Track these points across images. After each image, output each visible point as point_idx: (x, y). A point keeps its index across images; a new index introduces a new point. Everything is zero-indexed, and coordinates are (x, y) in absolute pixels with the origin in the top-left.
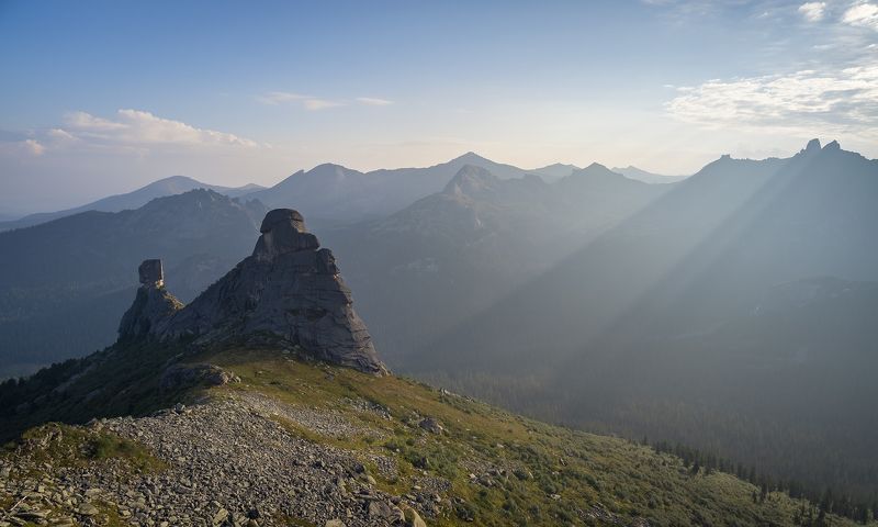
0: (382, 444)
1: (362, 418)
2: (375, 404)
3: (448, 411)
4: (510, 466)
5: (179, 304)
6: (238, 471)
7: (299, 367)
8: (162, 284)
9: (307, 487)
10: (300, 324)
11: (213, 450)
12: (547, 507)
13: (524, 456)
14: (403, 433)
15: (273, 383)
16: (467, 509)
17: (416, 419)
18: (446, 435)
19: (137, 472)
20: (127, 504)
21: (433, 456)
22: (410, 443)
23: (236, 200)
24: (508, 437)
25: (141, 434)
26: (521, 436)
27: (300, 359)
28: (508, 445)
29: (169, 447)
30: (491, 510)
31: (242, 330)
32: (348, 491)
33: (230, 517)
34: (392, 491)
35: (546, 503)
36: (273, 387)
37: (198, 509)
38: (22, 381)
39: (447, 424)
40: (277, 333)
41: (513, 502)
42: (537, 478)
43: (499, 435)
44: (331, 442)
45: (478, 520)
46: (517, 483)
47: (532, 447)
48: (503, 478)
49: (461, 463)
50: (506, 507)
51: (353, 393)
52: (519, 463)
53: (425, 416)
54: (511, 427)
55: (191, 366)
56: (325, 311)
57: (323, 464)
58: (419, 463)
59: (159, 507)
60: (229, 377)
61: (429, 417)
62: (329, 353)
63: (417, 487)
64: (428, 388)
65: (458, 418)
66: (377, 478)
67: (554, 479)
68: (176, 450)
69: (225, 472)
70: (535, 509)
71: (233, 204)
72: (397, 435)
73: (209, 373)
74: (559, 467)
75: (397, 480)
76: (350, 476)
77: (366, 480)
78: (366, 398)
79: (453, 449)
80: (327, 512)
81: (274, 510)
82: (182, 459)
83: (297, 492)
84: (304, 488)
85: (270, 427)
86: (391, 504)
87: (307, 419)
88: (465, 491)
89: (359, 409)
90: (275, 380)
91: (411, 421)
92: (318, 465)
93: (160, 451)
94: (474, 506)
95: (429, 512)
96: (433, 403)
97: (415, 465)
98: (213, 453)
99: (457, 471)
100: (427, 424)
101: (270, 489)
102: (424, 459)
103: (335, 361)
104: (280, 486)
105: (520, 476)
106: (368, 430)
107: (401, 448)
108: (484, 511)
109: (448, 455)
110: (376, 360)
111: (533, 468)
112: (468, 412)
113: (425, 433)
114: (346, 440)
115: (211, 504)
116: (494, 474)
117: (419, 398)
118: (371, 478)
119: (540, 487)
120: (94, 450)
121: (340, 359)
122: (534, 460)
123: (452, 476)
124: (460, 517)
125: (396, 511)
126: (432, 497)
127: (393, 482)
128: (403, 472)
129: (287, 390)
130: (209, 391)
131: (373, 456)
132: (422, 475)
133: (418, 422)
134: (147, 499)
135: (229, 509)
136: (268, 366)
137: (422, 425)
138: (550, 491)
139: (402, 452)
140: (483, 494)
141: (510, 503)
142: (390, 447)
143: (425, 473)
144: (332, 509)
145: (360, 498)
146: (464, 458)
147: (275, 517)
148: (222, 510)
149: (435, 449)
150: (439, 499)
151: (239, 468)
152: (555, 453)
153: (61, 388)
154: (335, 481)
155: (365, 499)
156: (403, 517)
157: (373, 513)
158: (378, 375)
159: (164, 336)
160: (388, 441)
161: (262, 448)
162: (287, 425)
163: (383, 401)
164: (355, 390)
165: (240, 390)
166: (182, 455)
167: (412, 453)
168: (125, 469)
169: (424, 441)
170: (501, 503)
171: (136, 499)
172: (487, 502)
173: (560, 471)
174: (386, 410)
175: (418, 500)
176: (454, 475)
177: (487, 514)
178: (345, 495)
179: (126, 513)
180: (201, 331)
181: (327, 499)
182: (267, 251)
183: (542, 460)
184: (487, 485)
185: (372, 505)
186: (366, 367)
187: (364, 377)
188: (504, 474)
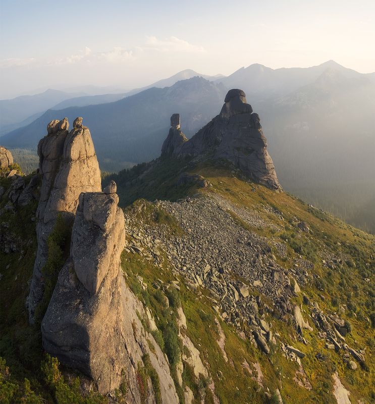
0: (279, 235)
1: (269, 217)
2: (275, 209)
3: (313, 219)
4: (344, 257)
5: (186, 138)
6: (214, 242)
7: (239, 182)
8: (179, 127)
9: (244, 257)
10: (240, 156)
11: (202, 227)
12: (362, 287)
13: (351, 252)
14: (289, 229)
15: (226, 190)
16: (321, 283)
17: (296, 221)
18: (311, 233)
19: (173, 234)
20: (169, 252)
21: (305, 246)
22: (293, 236)
23: (212, 83)
24: (343, 238)
25: (173, 212)
26: (351, 239)
27: (239, 178)
28: (343, 243)
29: (185, 221)
30: (333, 285)
31: (213, 156)
32: (264, 263)
33: (211, 270)
34: (284, 265)
35: (362, 284)
36: (227, 192)
37: (198, 262)
38: (128, 170)
39: (312, 227)
40: (230, 160)
41: (345, 281)
42: (358, 267)
43: (339, 237)
44: (255, 230)
45: (326, 290)
46: (347, 270)
47: (356, 246)
48: (340, 265)
49: (318, 252)
50: (341, 284)
51: (265, 201)
52: (349, 255)
53: (301, 220)
54: (346, 233)
55: (191, 174)
56: (253, 150)
57: (252, 244)
58: (298, 250)
59: (182, 257)
60: (207, 183)
61: (303, 221)
62: (253, 175)
63: (296, 265)
64: (302, 203)
65: (317, 223)
66: (276, 256)
67: (367, 268)
68: (188, 224)
69: (208, 241)
70: (356, 287)
71: (211, 85)
72: (286, 230)
73: (199, 180)
74: (369, 260)
75: (286, 259)
76: (264, 253)
77: (271, 257)
78: (271, 205)
79: (314, 243)
80: (254, 275)
81: (230, 270)
82: (190, 230)
83: (240, 260)
84: (243, 258)
85: (226, 216)
86: (284, 274)
87: (243, 214)
88: (320, 271)
89: (267, 211)
90: (228, 188)
91: (294, 223)
92: (249, 244)
93: (181, 224)
94: (324, 281)
95: (302, 282)
96: (304, 212)
97: (295, 251)
98: (203, 229)
99: (316, 257)
100: (302, 226)
101: (228, 256)
102: (300, 248)
103: (256, 181)
104: (232, 255)
105: (349, 265)
106: (272, 226)
107: (288, 239)
108: (329, 285)
109: (312, 247)
110: (277, 182)
111: (356, 260)
112: (323, 220)
113: (300, 231)
114: (262, 230)
115: (203, 260)
116: (335, 261)
117: (298, 208)
118: (274, 256)
119: (359, 273)
120: (157, 218)
121: (259, 179)
122: (357, 255)
123: (314, 260)
124: (317, 287)
125: (287, 279)
126: (304, 273)
127: (284, 260)
128: (290, 254)
129: (233, 194)
130: (199, 190)
131: (274, 242)
132: (299, 258)
133: (297, 223)
134: (177, 251)
135: (211, 265)
136: (224, 180)
137: (299, 225)
138: (364, 276)
139: (289, 242)
140: (329, 274)
141: (343, 281)
142: (283, 238)
143: (300, 257)
144: (256, 274)
145: (270, 268)
146: (320, 249)
147: (230, 274)
148: (208, 265)
149: (305, 242)
150: (307, 274)
151: (214, 241)
152: (368, 251)
153: (141, 177)
154: (257, 256)
155: (272, 269)
156: (289, 284)
157: (275, 279)
158: (277, 191)
159: (179, 156)
160: (282, 234)
161: (224, 229)
162: (233, 216)
163: (279, 208)
164: (266, 199)
165: (212, 191)
166: (190, 228)
167: (294, 243)
168: (168, 231)
169: (299, 236)
170: (338, 281)
171: (173, 250)
172: (331, 280)
173: (370, 263)
174: (281, 214)
175: (297, 273)
176: (315, 260)
177: (331, 288)
178: (262, 266)
179: (170, 257)
180: (195, 155)
181: (254, 267)
182: (227, 113)
183: (361, 255)
184: (331, 268)
185: (275, 274)
186: (271, 186)
187: (270, 192)
188: (341, 262)
